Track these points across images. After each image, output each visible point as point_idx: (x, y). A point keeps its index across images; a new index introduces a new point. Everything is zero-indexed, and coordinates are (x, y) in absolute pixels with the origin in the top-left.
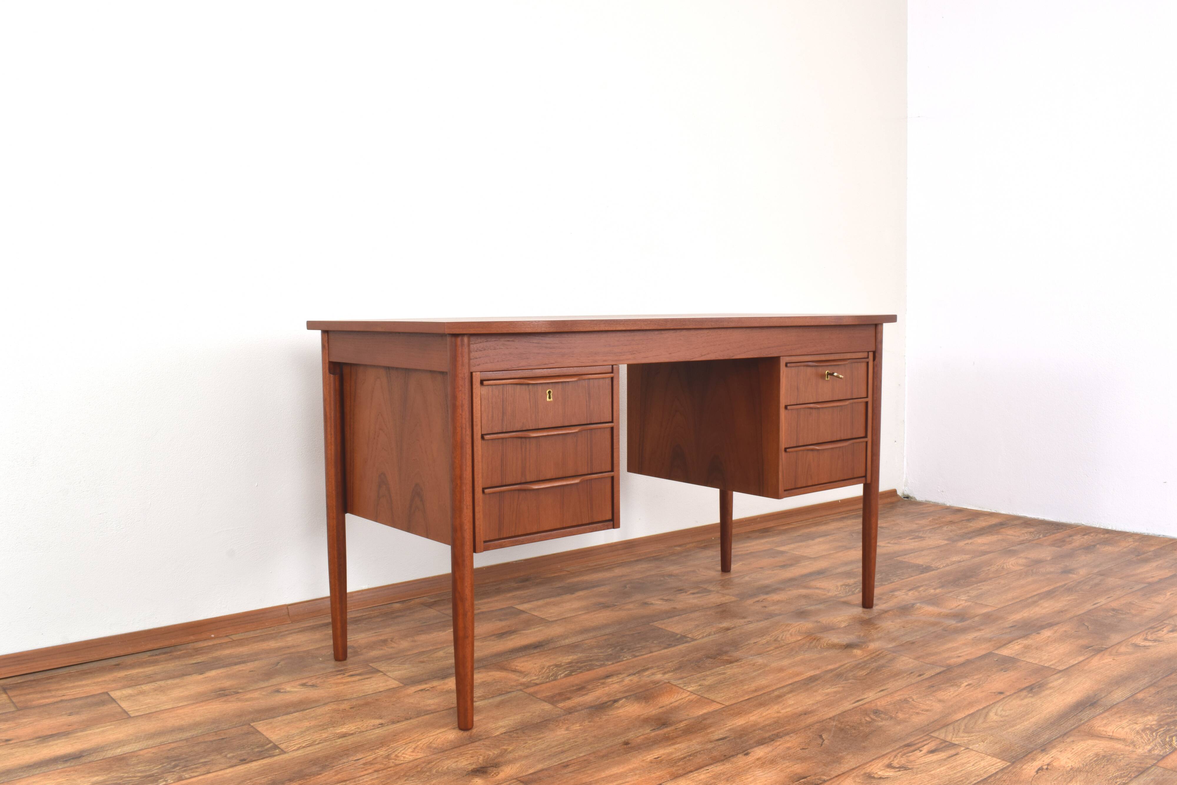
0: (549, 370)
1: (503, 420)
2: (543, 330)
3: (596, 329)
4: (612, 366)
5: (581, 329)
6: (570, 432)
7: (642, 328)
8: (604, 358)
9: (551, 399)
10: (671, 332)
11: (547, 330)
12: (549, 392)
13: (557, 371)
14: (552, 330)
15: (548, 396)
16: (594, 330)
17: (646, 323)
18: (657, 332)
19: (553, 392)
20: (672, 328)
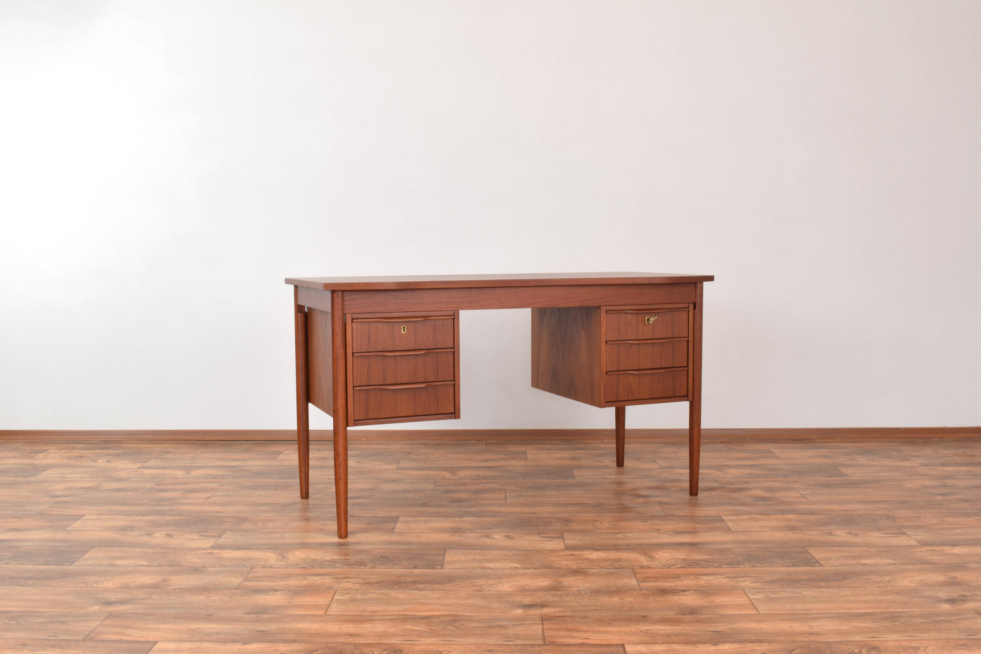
0: (404, 313)
1: (368, 344)
2: (391, 288)
3: (435, 287)
4: (454, 311)
5: (423, 287)
6: (418, 353)
7: (474, 286)
8: (447, 306)
9: (405, 332)
10: (502, 289)
11: (395, 288)
12: (404, 328)
13: (410, 314)
14: (398, 288)
15: (403, 330)
16: (433, 287)
17: (477, 283)
18: (490, 289)
19: (407, 327)
20: (500, 286)
